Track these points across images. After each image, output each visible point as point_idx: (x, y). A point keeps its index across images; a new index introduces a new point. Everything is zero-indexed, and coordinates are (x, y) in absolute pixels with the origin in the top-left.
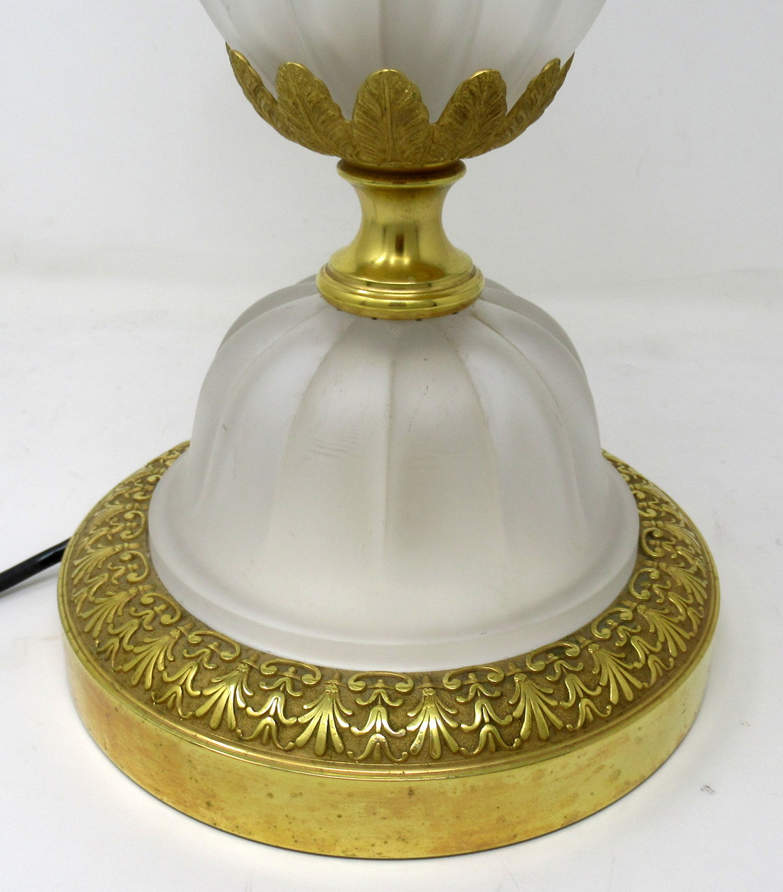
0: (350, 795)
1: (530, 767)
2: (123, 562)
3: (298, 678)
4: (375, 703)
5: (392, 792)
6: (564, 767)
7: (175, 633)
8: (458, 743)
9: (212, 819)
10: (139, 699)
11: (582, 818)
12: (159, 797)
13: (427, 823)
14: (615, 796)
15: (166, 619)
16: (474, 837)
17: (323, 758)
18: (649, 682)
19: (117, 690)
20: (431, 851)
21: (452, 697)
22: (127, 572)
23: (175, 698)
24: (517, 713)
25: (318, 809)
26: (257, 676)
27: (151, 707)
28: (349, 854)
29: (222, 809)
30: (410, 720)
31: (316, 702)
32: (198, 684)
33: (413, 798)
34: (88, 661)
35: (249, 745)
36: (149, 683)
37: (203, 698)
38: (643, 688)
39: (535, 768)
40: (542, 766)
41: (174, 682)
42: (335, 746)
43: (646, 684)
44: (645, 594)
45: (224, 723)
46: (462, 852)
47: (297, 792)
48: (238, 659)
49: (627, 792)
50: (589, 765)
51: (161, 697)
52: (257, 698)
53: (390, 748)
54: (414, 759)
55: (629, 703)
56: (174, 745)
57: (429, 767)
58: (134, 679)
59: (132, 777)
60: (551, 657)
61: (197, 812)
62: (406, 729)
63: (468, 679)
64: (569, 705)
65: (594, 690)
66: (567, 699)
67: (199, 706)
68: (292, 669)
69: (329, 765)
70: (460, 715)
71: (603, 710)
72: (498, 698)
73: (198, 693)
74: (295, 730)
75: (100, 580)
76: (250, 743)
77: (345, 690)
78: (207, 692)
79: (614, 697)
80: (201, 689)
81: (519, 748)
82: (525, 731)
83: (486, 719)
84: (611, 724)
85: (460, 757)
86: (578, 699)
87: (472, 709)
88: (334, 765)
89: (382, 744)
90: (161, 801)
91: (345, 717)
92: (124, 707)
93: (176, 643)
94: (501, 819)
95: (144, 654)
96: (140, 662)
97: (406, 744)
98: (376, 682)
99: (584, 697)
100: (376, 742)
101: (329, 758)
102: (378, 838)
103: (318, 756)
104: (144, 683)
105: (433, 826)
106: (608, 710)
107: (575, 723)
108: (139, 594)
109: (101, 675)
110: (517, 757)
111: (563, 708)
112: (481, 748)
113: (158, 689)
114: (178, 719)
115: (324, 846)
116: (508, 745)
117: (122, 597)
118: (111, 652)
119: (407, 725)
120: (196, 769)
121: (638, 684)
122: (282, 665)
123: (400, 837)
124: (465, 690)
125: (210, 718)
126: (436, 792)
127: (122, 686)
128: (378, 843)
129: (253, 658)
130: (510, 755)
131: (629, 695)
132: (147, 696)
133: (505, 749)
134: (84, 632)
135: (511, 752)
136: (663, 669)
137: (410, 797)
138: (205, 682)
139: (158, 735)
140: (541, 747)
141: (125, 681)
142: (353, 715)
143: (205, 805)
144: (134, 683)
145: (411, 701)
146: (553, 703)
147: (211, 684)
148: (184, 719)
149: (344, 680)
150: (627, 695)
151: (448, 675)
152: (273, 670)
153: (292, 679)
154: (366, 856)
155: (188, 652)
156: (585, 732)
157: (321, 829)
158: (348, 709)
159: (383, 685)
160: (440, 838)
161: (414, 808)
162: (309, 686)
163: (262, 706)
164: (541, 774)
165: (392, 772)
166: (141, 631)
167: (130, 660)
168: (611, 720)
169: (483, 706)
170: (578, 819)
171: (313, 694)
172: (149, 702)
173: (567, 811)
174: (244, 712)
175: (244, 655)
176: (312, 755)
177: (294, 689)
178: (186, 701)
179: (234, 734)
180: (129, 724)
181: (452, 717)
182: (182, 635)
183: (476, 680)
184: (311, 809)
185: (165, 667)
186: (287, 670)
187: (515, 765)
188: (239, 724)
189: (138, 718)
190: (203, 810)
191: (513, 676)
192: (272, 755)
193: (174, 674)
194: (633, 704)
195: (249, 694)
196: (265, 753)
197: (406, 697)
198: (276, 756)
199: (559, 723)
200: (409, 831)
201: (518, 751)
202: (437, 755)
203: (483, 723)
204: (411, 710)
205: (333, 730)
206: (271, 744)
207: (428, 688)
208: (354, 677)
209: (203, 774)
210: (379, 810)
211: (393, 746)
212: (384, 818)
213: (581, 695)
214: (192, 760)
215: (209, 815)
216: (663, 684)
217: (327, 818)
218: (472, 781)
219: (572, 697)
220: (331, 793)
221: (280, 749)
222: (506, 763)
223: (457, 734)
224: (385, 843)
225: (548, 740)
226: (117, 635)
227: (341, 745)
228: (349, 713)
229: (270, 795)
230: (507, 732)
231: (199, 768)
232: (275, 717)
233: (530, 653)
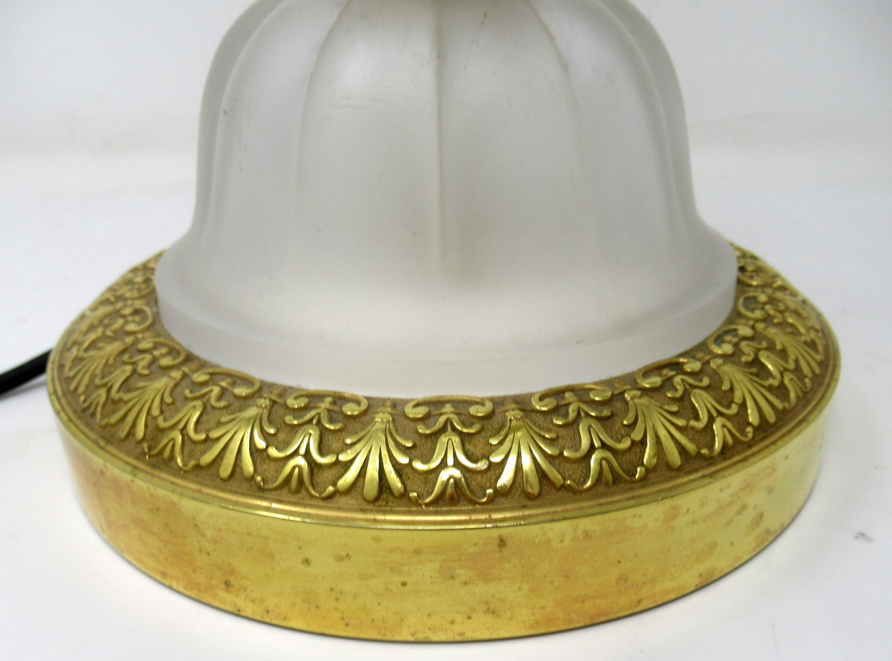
0: (417, 552)
1: (661, 503)
2: (123, 316)
3: (336, 408)
4: (443, 430)
5: (475, 545)
6: (702, 504)
7: (176, 374)
8: (562, 476)
9: (235, 604)
10: (129, 454)
11: (718, 576)
12: (167, 583)
13: (526, 587)
14: (754, 549)
15: (166, 361)
16: (588, 604)
17: (377, 504)
18: (789, 402)
19: (101, 448)
20: (531, 627)
21: (546, 419)
22: (126, 323)
23: (173, 446)
24: (637, 435)
25: (374, 576)
26: (281, 411)
27: (144, 461)
28: (421, 637)
29: (245, 589)
30: (493, 449)
31: (362, 434)
32: (202, 426)
33: (506, 552)
34: (70, 420)
35: (273, 495)
36: (140, 432)
37: (208, 442)
38: (784, 408)
39: (668, 504)
40: (677, 501)
41: (173, 427)
42: (392, 487)
43: (787, 405)
44: (727, 348)
45: (238, 469)
46: (572, 626)
47: (344, 554)
48: (258, 393)
49: (766, 543)
50: (731, 503)
51: (155, 448)
52: (282, 436)
53: (468, 486)
54: (502, 499)
55: (771, 425)
56: (174, 505)
57: (525, 507)
58: (123, 431)
59: (134, 562)
60: (668, 372)
61: (214, 596)
62: (488, 459)
63: (564, 398)
64: (700, 425)
65: (729, 407)
66: (697, 418)
67: (204, 453)
68: (329, 400)
69: (385, 512)
70: (560, 440)
71: (743, 433)
72: (608, 418)
73: (203, 436)
74: (333, 471)
75: (93, 336)
76: (274, 493)
77: (402, 418)
78: (214, 434)
79: (753, 418)
80: (208, 431)
81: (644, 479)
82: (650, 458)
83: (597, 444)
84: (755, 449)
85: (566, 494)
86: (711, 419)
87: (576, 432)
88: (392, 512)
89: (457, 481)
90: (170, 588)
91: (405, 450)
92: (109, 466)
93: (176, 385)
94: (623, 578)
95: (136, 400)
96: (130, 410)
97: (490, 479)
98: (443, 407)
99: (718, 416)
100: (448, 480)
101: (384, 503)
102: (458, 612)
103: (368, 502)
104: (134, 435)
105: (532, 591)
106: (749, 432)
107: (711, 446)
108: (137, 341)
109: (83, 433)
110: (644, 491)
111: (693, 428)
112: (594, 480)
113: (153, 439)
114: (178, 472)
115: (385, 628)
116: (629, 476)
117: (116, 346)
118: (97, 405)
119: (490, 454)
120: (204, 536)
121: (779, 404)
122: (314, 398)
123: (488, 610)
124: (562, 411)
125: (219, 466)
126: (537, 541)
127: (108, 441)
128: (459, 618)
129: (276, 391)
130: (632, 489)
131: (771, 418)
132: (139, 450)
133: (625, 481)
134: (69, 392)
135: (632, 485)
136: (801, 389)
137: (500, 551)
138: (213, 423)
139: (153, 496)
140: (672, 478)
141: (112, 436)
142: (414, 446)
143: (223, 586)
144: (123, 434)
145: (492, 427)
146: (681, 422)
147: (219, 424)
148: (185, 472)
149: (399, 408)
150: (768, 416)
151: (537, 396)
152: (302, 402)
153: (329, 411)
154: (442, 637)
155: (191, 392)
156: (725, 459)
157: (379, 604)
158: (407, 439)
159: (452, 410)
160: (542, 608)
161: (507, 566)
162: (353, 417)
163: (287, 444)
164: (673, 514)
165: (474, 517)
166: (136, 376)
167: (119, 409)
168: (755, 444)
169: (590, 427)
170: (714, 578)
171: (357, 425)
172: (140, 456)
173: (702, 567)
174: (265, 454)
175: (265, 389)
176: (360, 501)
177: (331, 421)
178: (187, 448)
179: (253, 483)
180: (118, 488)
181: (551, 442)
182: (185, 376)
183: (576, 398)
184: (363, 577)
185: (162, 412)
186: (323, 401)
187: (641, 501)
188: (259, 470)
189: (126, 477)
190: (222, 593)
191: (623, 393)
192: (305, 506)
193: (171, 417)
194: (776, 427)
195: (272, 431)
196: (295, 504)
197: (485, 422)
198: (310, 506)
199: (691, 447)
200: (501, 600)
201: (643, 483)
202: (536, 491)
203: (592, 448)
204: (494, 436)
205: (388, 468)
206: (304, 491)
207: (514, 410)
208: (412, 403)
209: (215, 541)
210: (458, 572)
211: (473, 483)
212: (466, 583)
213: (715, 414)
214: (199, 524)
215: (229, 599)
216: (804, 407)
217: (387, 588)
218: (584, 524)
219: (704, 416)
220: (391, 551)
221: (315, 497)
222: (629, 499)
223: (560, 464)
224: (469, 618)
225: (679, 469)
226: (105, 385)
227: (399, 485)
228: (409, 444)
229: (307, 562)
230: (626, 458)
231: (209, 534)
232: (307, 455)
233: (640, 370)
